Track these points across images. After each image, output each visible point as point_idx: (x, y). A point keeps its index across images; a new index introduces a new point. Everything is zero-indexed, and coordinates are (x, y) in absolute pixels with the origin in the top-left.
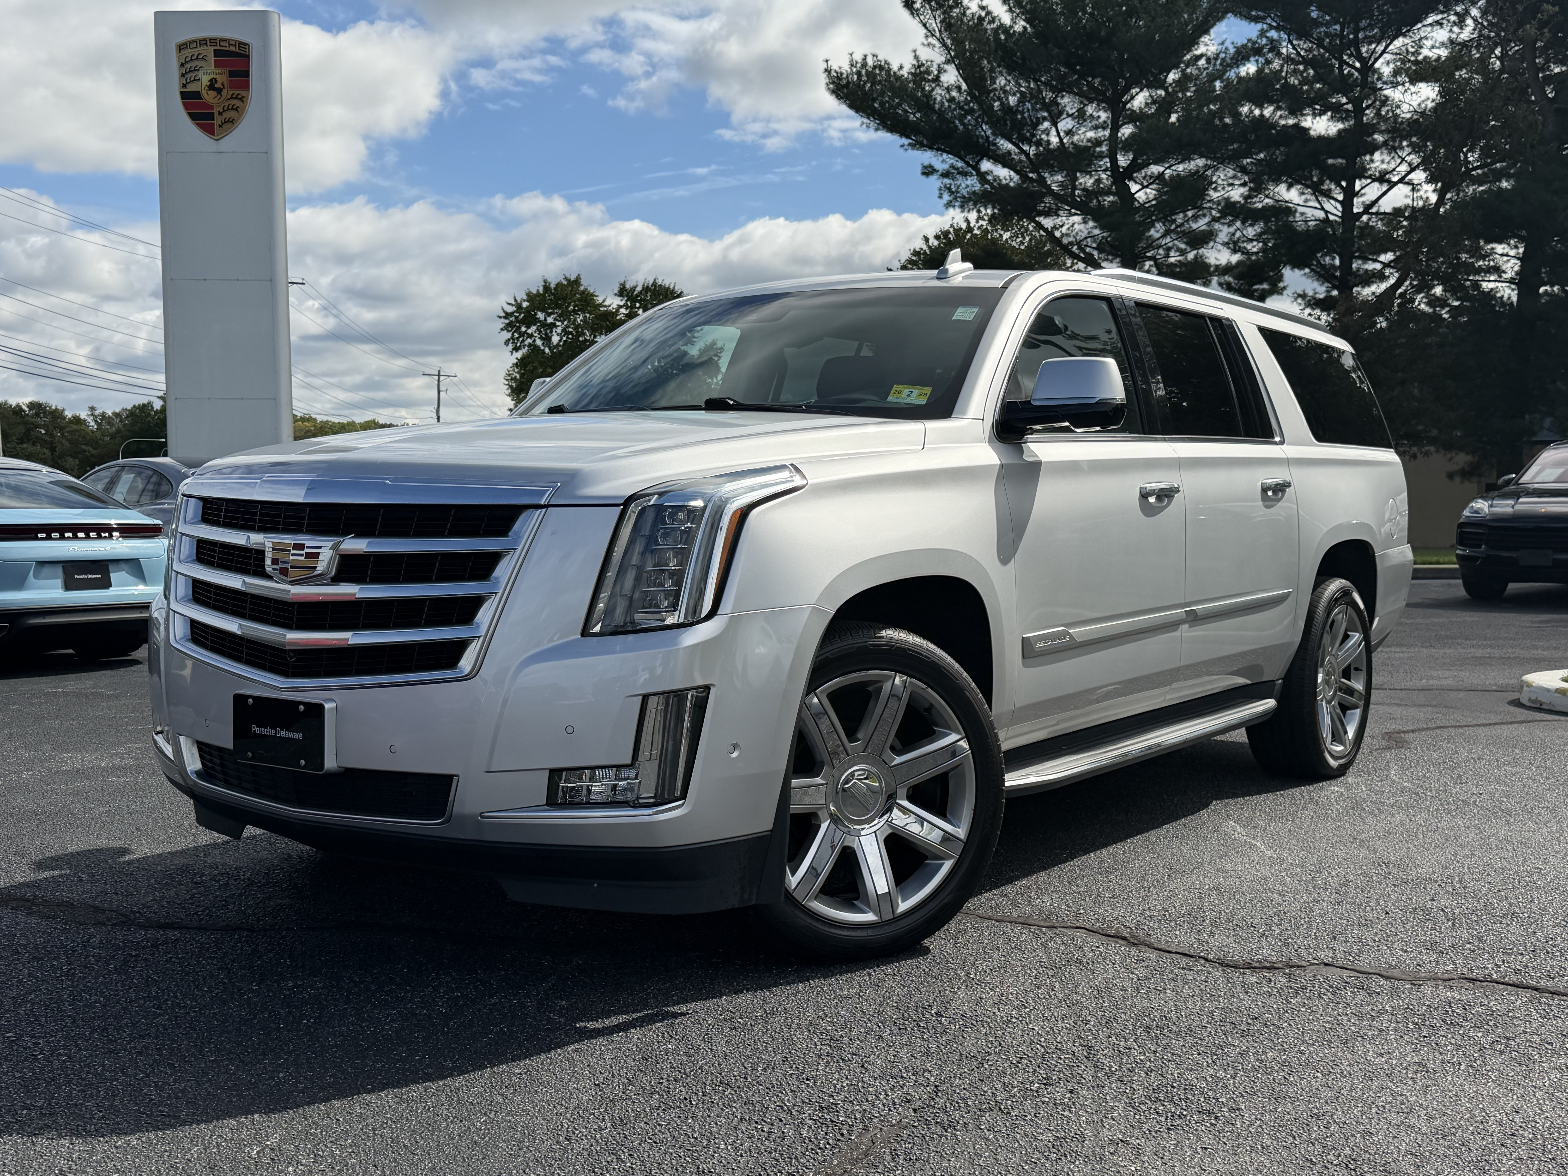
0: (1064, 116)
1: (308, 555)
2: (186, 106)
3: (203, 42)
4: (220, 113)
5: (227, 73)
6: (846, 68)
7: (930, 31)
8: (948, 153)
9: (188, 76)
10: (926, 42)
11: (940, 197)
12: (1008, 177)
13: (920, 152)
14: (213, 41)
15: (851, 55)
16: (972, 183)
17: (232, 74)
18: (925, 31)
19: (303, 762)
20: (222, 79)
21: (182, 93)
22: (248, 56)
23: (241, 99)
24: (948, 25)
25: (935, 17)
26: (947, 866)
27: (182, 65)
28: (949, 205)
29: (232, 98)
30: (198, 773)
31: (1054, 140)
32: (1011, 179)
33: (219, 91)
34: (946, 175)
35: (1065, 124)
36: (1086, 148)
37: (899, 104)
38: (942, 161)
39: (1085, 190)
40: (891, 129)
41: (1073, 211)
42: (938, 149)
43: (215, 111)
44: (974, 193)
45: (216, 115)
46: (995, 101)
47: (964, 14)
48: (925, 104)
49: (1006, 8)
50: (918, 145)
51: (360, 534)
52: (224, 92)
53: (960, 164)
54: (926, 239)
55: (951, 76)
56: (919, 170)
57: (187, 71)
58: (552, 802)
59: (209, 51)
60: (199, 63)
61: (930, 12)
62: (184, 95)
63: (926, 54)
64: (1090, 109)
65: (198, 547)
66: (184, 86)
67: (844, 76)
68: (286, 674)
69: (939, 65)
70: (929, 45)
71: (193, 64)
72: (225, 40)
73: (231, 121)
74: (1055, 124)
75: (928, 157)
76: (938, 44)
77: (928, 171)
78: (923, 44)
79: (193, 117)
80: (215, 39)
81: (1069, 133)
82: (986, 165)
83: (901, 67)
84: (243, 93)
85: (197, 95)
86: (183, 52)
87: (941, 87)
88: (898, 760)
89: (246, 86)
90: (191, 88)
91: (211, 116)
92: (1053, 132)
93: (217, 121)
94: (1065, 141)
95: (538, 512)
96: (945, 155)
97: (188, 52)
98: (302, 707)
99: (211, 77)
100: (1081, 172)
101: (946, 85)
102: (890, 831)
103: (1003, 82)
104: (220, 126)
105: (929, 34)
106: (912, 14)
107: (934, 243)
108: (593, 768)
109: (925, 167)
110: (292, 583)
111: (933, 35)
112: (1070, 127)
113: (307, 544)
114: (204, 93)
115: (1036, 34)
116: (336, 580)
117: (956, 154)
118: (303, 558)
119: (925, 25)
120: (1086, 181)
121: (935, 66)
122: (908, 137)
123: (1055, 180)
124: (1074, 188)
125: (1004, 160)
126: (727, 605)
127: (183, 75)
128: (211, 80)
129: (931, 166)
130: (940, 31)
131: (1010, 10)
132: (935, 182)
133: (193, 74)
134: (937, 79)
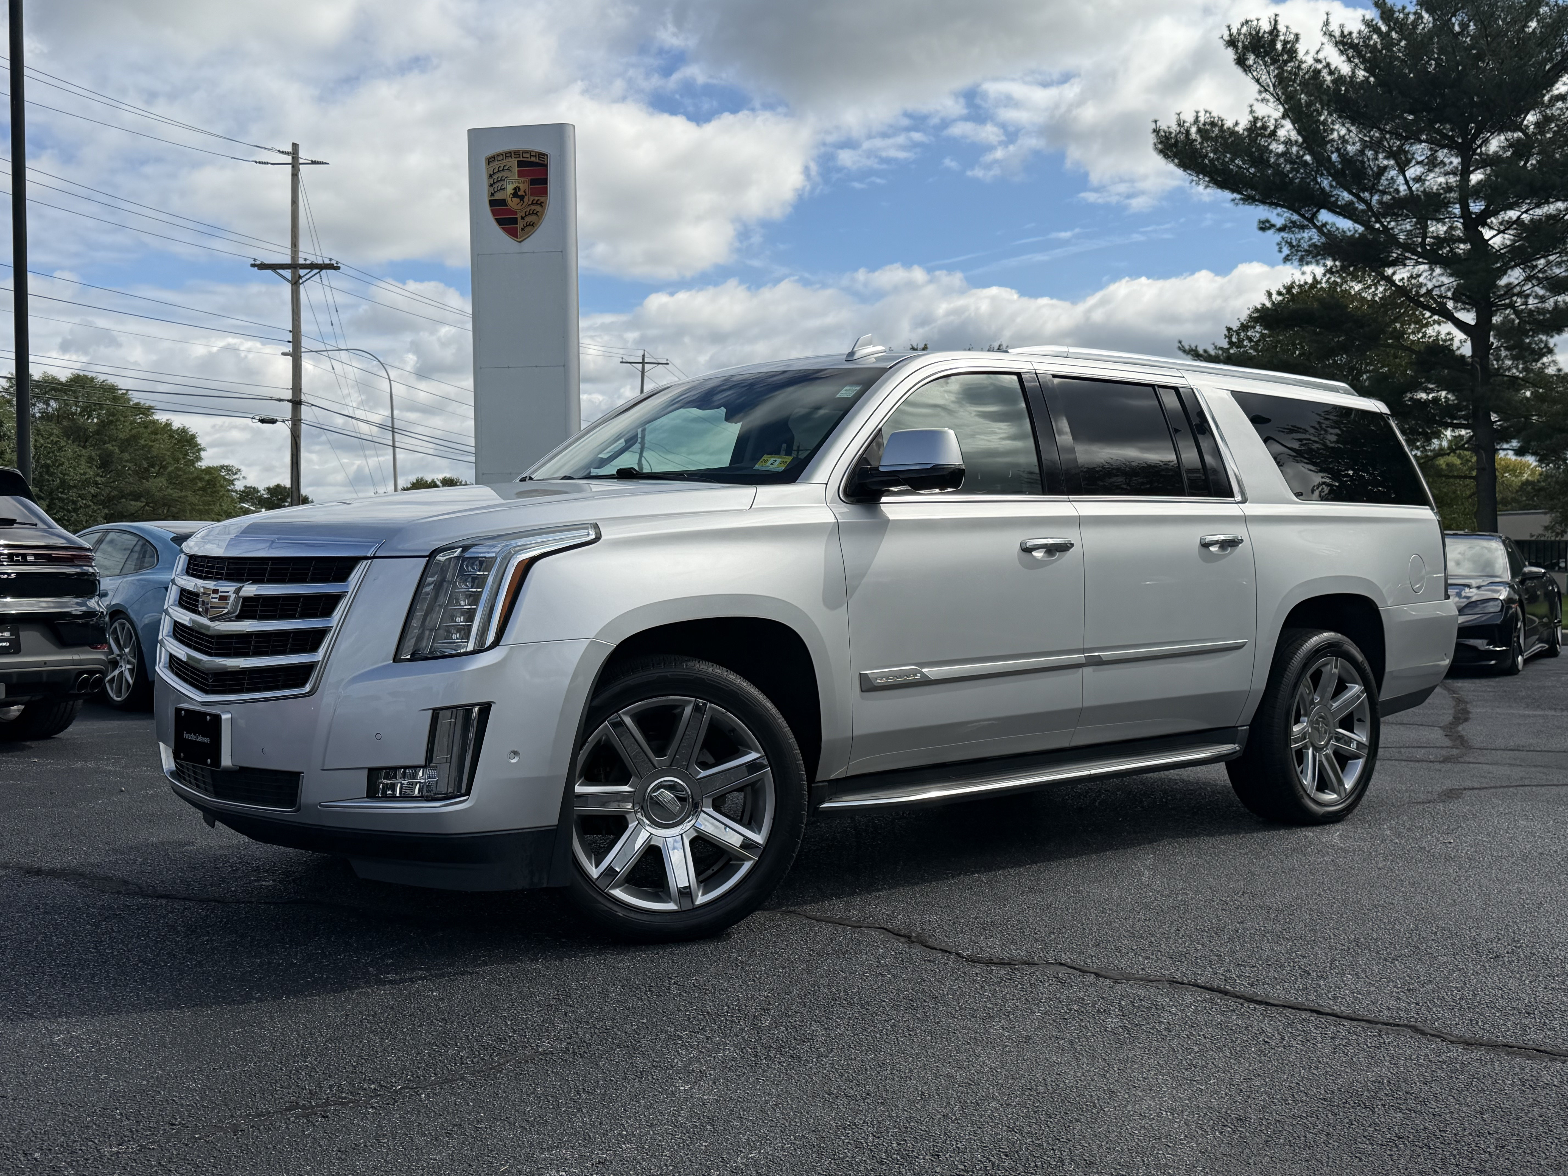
0: (1413, 162)
1: (221, 598)
2: (494, 213)
3: (508, 154)
4: (523, 218)
5: (528, 181)
6: (1174, 128)
7: (1263, 86)
8: (1282, 206)
9: (495, 186)
10: (1260, 98)
11: (1280, 251)
12: (1352, 229)
13: (1253, 207)
14: (517, 153)
15: (1179, 114)
16: (1310, 236)
17: (533, 182)
18: (1258, 87)
19: (209, 761)
20: (524, 187)
21: (490, 201)
22: (546, 166)
23: (541, 204)
24: (1282, 80)
25: (1269, 73)
26: (747, 866)
27: (491, 176)
28: (1287, 259)
29: (532, 203)
30: (172, 774)
31: (1403, 188)
32: (1356, 231)
33: (522, 198)
34: (1282, 229)
35: (1413, 171)
36: (1438, 195)
37: (1232, 160)
38: (1278, 216)
39: (1437, 238)
40: (1222, 185)
41: (1420, 260)
42: (1271, 204)
43: (518, 216)
44: (1314, 245)
45: (519, 219)
46: (1332, 153)
47: (1299, 67)
48: (1260, 158)
49: (1344, 58)
50: (1249, 199)
51: (256, 581)
52: (526, 199)
53: (1295, 217)
54: (1270, 294)
55: (1287, 130)
56: (1255, 225)
57: (495, 180)
58: (372, 793)
59: (513, 163)
60: (505, 174)
61: (1263, 67)
62: (492, 203)
63: (1262, 110)
64: (1441, 154)
65: (181, 594)
66: (492, 195)
67: (1173, 135)
68: (206, 692)
69: (1276, 120)
70: (1262, 100)
71: (500, 175)
72: (527, 152)
73: (532, 225)
74: (1402, 171)
75: (1263, 212)
76: (1272, 99)
77: (1265, 226)
78: (1257, 100)
79: (500, 222)
80: (518, 151)
81: (1418, 179)
82: (1324, 216)
83: (1237, 124)
84: (542, 199)
85: (503, 202)
86: (491, 165)
87: (1277, 141)
88: (703, 774)
89: (545, 192)
90: (498, 196)
91: (514, 221)
92: (1401, 180)
93: (521, 224)
94: (1414, 188)
95: (365, 563)
96: (1279, 210)
97: (495, 165)
98: (208, 718)
99: (515, 185)
100: (1432, 219)
101: (1282, 139)
102: (695, 834)
103: (1343, 131)
104: (523, 229)
105: (1262, 89)
106: (1245, 71)
107: (1277, 298)
108: (405, 768)
109: (1263, 222)
110: (212, 620)
111: (1266, 90)
112: (1418, 173)
113: (221, 589)
114: (509, 200)
115: (1379, 83)
116: (240, 617)
117: (1291, 208)
118: (217, 600)
119: (1258, 81)
120: (1438, 229)
121: (1273, 121)
122: (1240, 193)
123: (1402, 229)
124: (1424, 237)
125: (1346, 211)
126: (510, 636)
127: (491, 185)
128: (515, 189)
129: (1268, 221)
130: (1274, 85)
131: (1349, 60)
132: (1273, 237)
133: (500, 184)
134: (1273, 133)
